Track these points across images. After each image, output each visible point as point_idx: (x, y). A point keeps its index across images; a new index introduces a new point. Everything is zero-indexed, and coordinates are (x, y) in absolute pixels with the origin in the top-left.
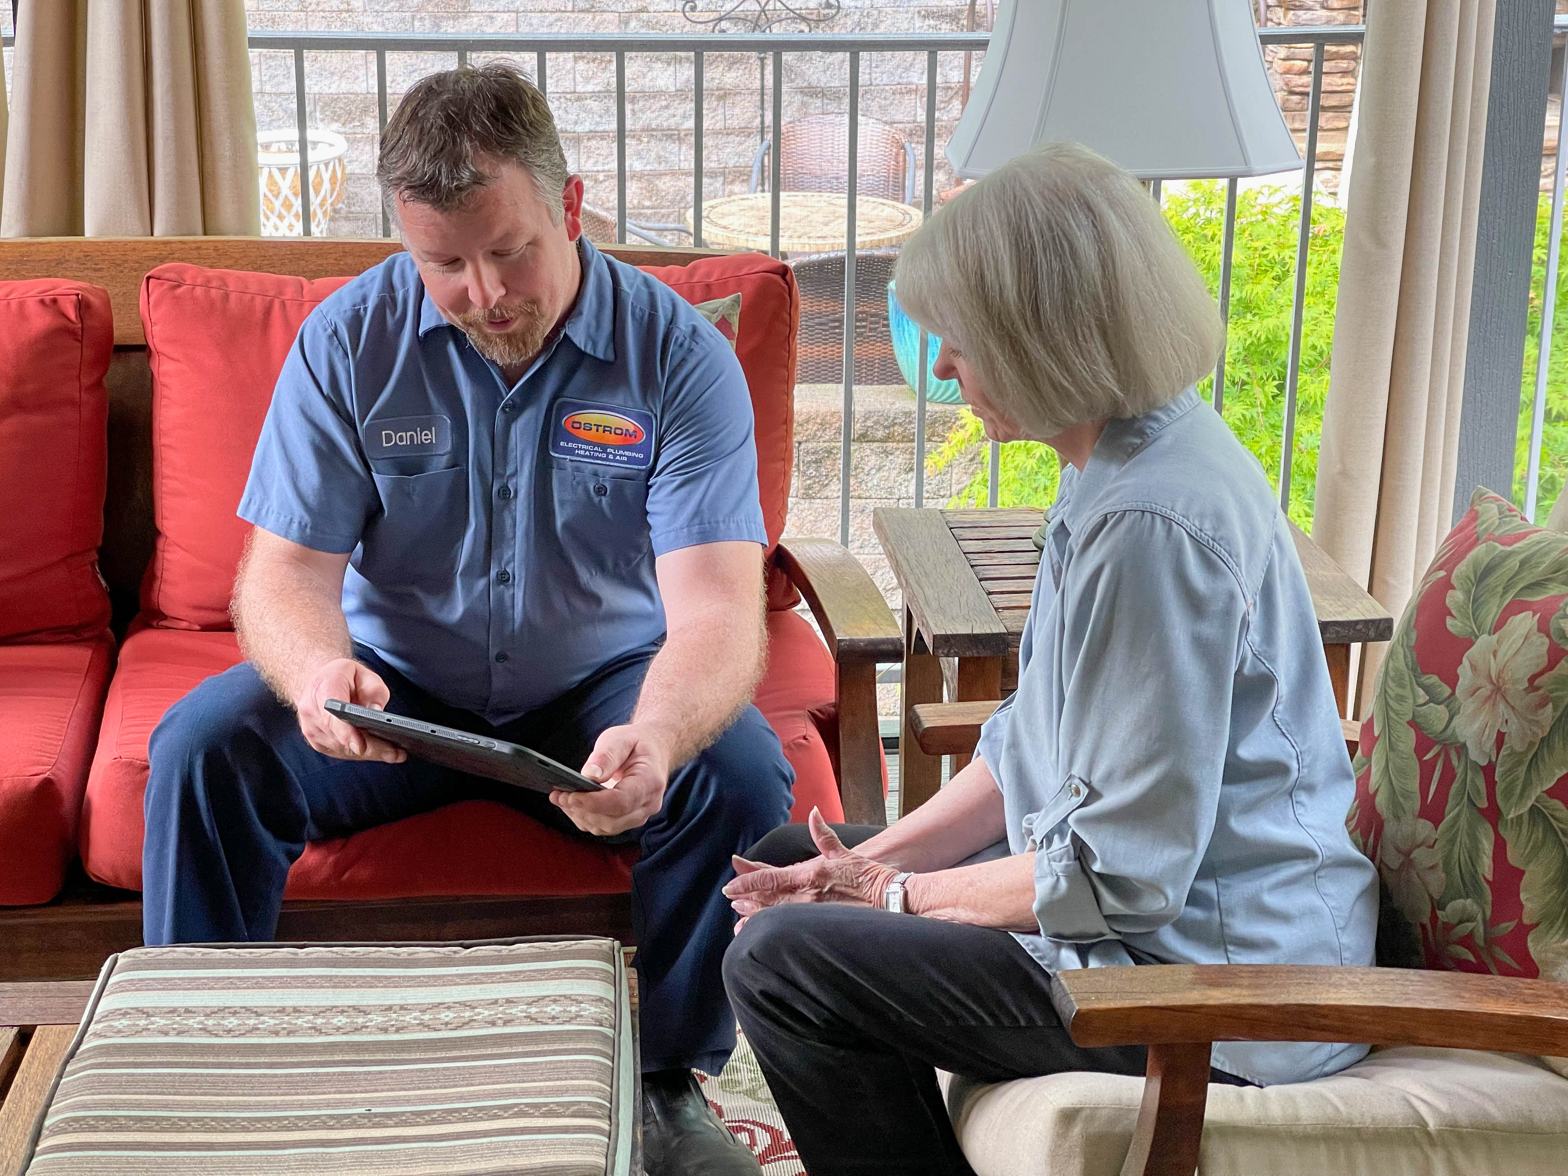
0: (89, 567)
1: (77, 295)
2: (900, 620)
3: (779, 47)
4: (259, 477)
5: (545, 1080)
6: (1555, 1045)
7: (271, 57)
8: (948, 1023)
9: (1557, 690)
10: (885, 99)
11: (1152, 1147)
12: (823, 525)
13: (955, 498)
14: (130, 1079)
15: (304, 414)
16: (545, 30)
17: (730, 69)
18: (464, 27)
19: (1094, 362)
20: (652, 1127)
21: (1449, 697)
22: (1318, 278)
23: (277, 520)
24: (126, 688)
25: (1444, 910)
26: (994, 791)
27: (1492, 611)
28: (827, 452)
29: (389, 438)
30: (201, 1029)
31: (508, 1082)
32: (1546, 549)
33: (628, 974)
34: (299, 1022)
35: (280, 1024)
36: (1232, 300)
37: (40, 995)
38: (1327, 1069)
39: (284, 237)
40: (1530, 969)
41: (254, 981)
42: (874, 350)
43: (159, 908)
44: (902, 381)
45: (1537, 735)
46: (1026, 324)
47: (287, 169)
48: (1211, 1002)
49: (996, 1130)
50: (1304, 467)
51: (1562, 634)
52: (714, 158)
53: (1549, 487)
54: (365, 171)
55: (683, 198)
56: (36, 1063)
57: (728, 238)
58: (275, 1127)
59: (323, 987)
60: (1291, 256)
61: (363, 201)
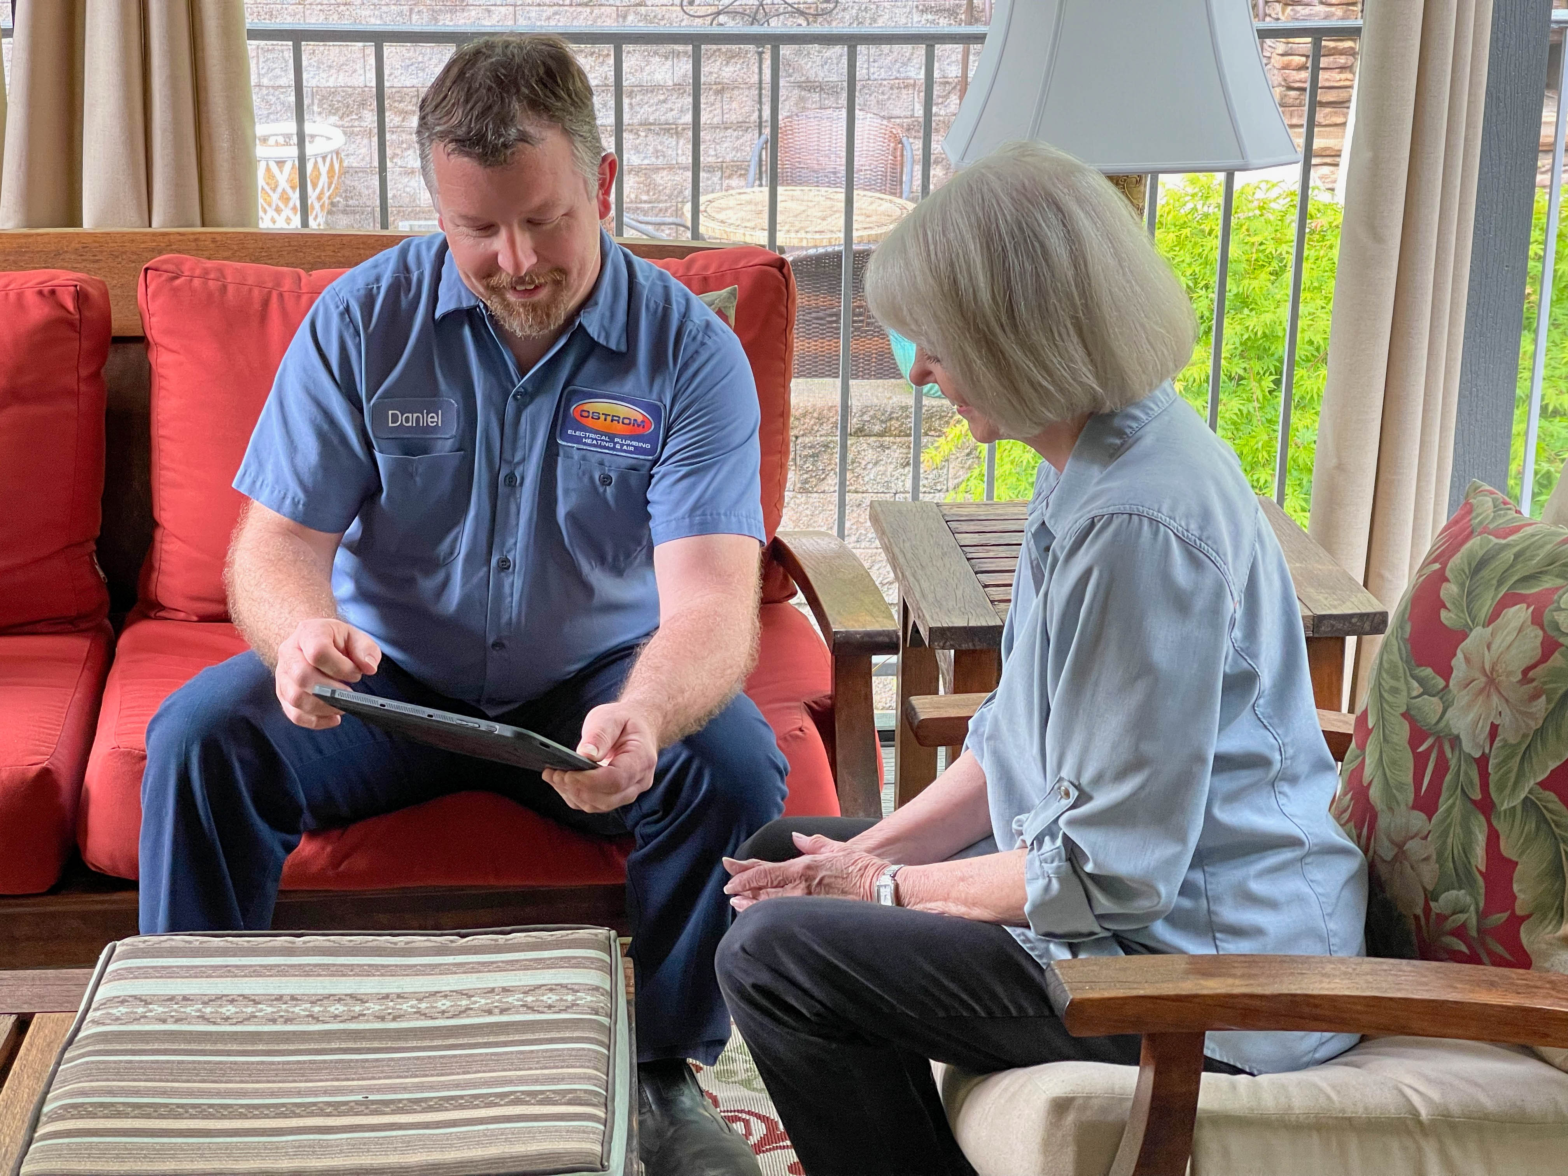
0: (87, 557)
1: (76, 286)
2: (896, 614)
3: (777, 40)
4: (256, 451)
5: (541, 1069)
6: (1546, 1035)
7: (269, 50)
8: (941, 1014)
9: (1551, 682)
10: (883, 93)
11: (1145, 1136)
12: (820, 519)
13: (952, 493)
14: (129, 1066)
15: (309, 394)
16: (543, 23)
17: (728, 63)
18: (462, 21)
19: (1072, 361)
20: (648, 1116)
21: (1443, 690)
22: (1315, 273)
23: (271, 493)
24: (123, 678)
25: (1436, 900)
27: (1486, 604)
28: (824, 446)
29: (395, 419)
30: (198, 1017)
31: (505, 1070)
32: (1540, 542)
33: (624, 964)
34: (297, 1010)
35: (278, 1012)
36: (1229, 295)
37: (38, 983)
38: (1318, 1055)
39: (285, 228)
40: (1522, 960)
41: (252, 969)
42: (871, 345)
43: (155, 898)
44: (900, 376)
45: (1531, 728)
46: (1002, 326)
47: (284, 162)
48: (1205, 992)
49: (990, 1120)
50: (1301, 462)
51: (1556, 627)
52: (712, 152)
53: (1545, 482)
54: (363, 164)
55: (681, 192)
56: (34, 1051)
57: (726, 232)
58: (273, 1114)
59: (320, 975)
60: (1288, 251)
61: (360, 194)
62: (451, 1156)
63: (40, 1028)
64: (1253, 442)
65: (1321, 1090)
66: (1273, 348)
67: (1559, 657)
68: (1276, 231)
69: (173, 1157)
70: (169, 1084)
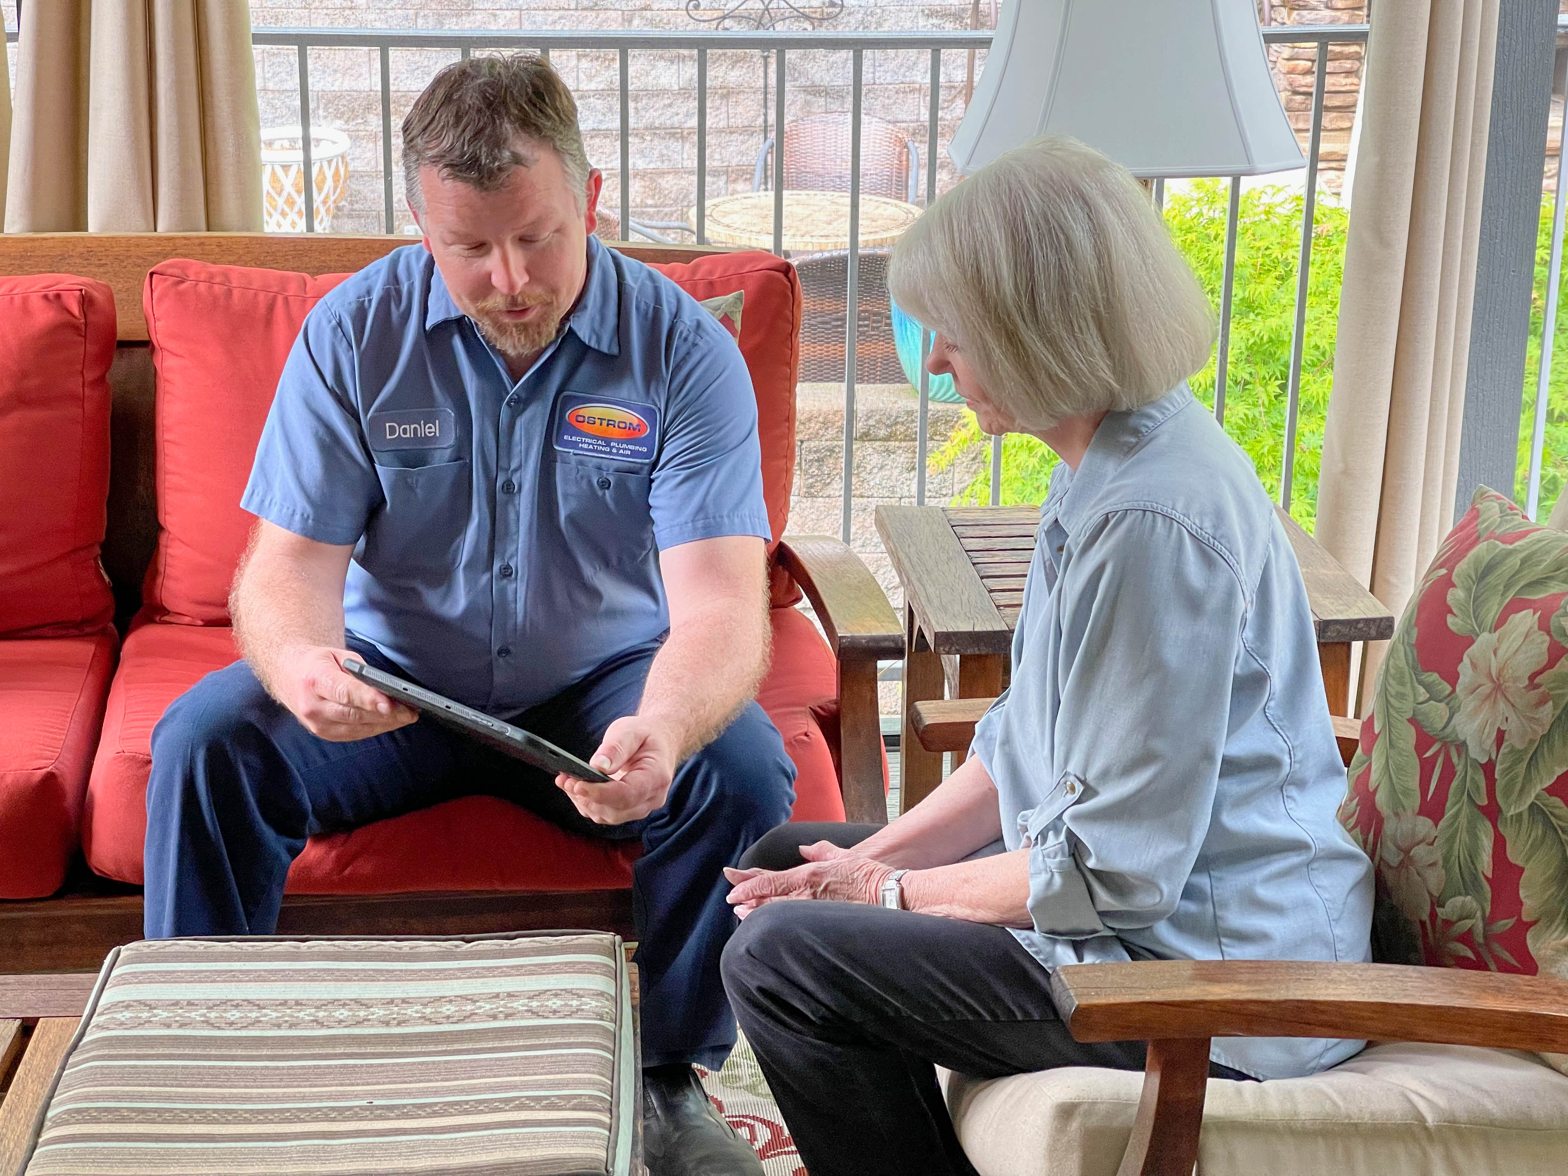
0: (92, 562)
1: (81, 290)
2: (901, 618)
3: (782, 45)
4: (262, 469)
5: (546, 1074)
6: (1552, 1041)
7: (274, 53)
8: (946, 1018)
9: (1558, 688)
10: (888, 98)
11: (1151, 1143)
12: (825, 523)
13: (957, 498)
14: (133, 1071)
15: (308, 406)
16: (550, 27)
17: (733, 67)
18: (468, 25)
19: (1090, 354)
20: (653, 1121)
21: (1449, 695)
22: (1321, 278)
23: (280, 511)
24: (127, 683)
25: (1443, 907)
27: (1493, 609)
28: (829, 450)
29: (393, 430)
30: (203, 1022)
31: (510, 1075)
32: (1547, 548)
33: (629, 969)
34: (301, 1014)
35: (283, 1016)
36: (1235, 300)
37: (42, 987)
38: (1323, 1061)
39: (289, 233)
40: (1528, 966)
41: (257, 974)
42: (877, 349)
43: (160, 903)
44: (904, 380)
45: (1538, 732)
46: (1023, 316)
47: (290, 166)
48: (1210, 998)
49: (994, 1125)
50: (1306, 467)
51: (1563, 632)
52: (717, 156)
53: (1551, 487)
54: (368, 169)
55: (686, 196)
56: (39, 1055)
57: (731, 236)
58: (277, 1120)
59: (325, 980)
60: (1295, 255)
61: (365, 199)
62: (456, 1161)
63: (45, 1032)
64: (1258, 447)
65: (1327, 1096)
66: (1278, 353)
68: (1282, 235)
69: (178, 1162)
70: (173, 1089)
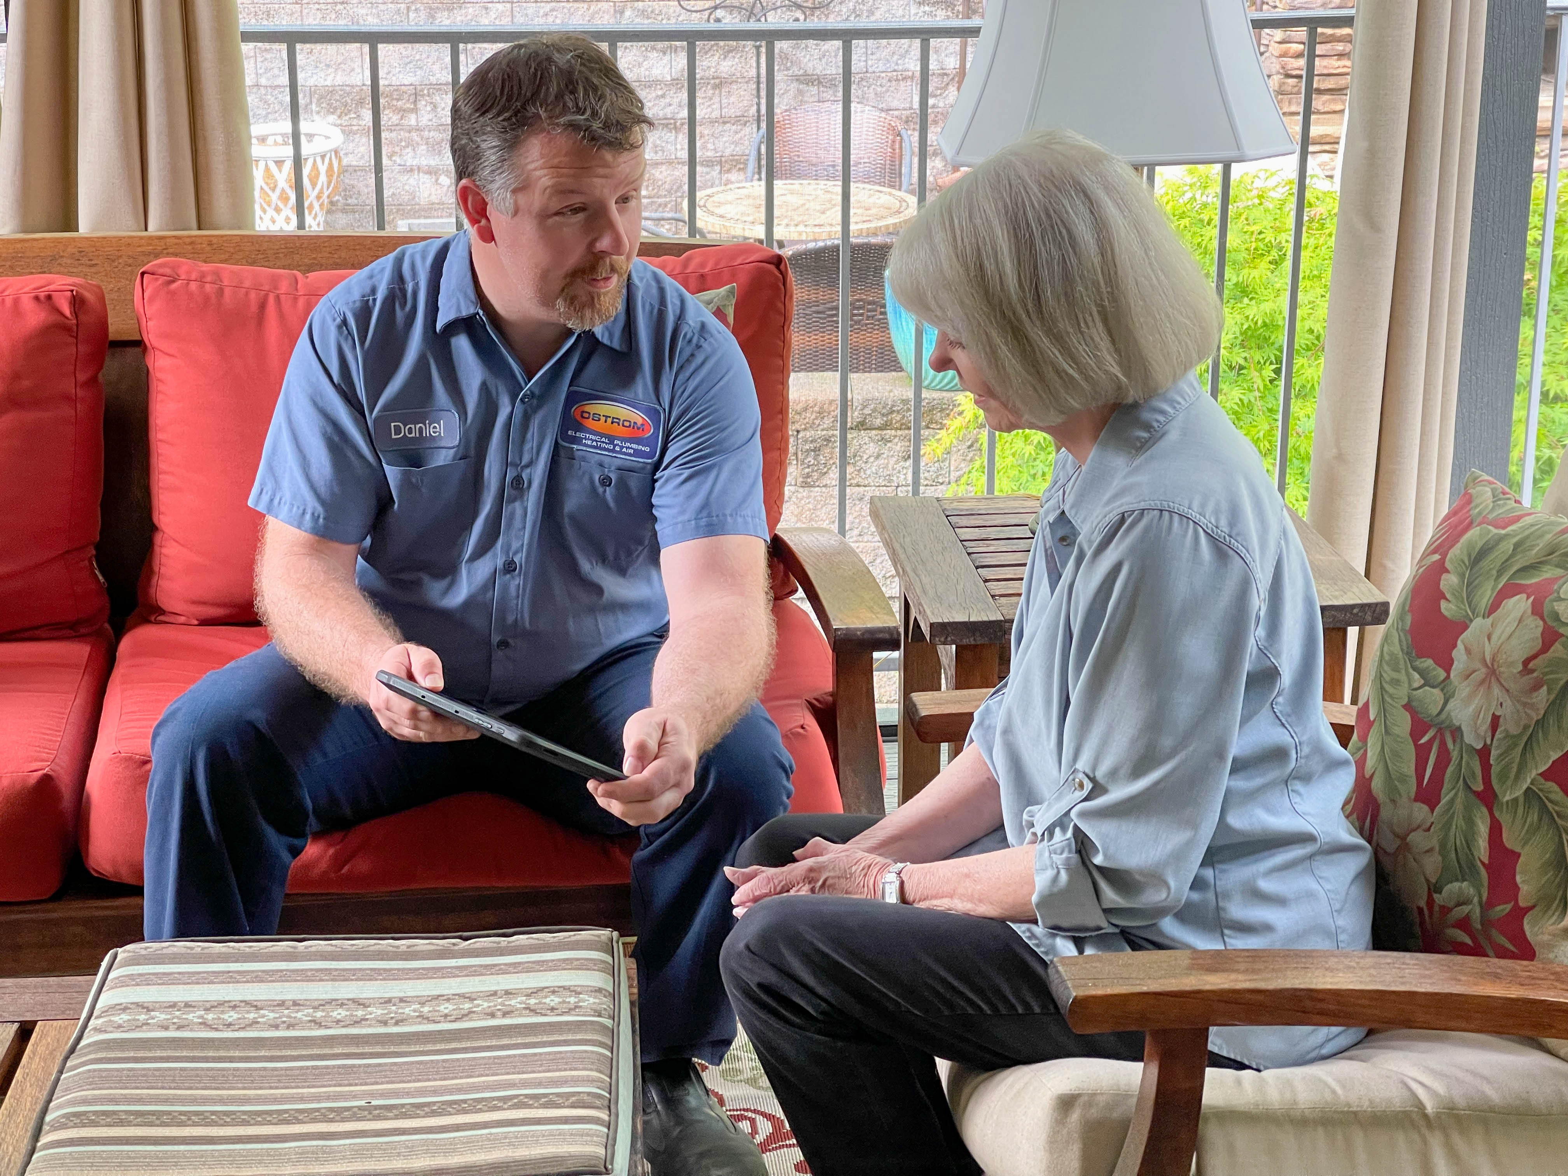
0: (86, 562)
4: (271, 468)
5: (544, 1071)
6: (1551, 1026)
7: (266, 50)
8: (946, 1012)
9: (1552, 672)
12: (822, 513)
14: (131, 1073)
15: (315, 404)
16: (542, 21)
17: (725, 57)
18: (459, 18)
19: (1096, 347)
20: (653, 1116)
22: (1314, 262)
23: (291, 510)
24: (123, 683)
25: (1440, 893)
26: (989, 779)
27: (1486, 595)
28: (826, 440)
29: (398, 430)
30: (201, 1023)
31: (508, 1074)
33: (626, 965)
34: (299, 1015)
35: (280, 1017)
36: (1228, 285)
37: (40, 990)
38: (1325, 1051)
39: (281, 230)
40: (1526, 952)
41: (254, 975)
42: (871, 338)
43: (160, 903)
44: (901, 369)
45: (1532, 719)
46: (1028, 312)
48: (1208, 987)
49: (995, 1117)
50: (1301, 450)
51: (1556, 617)
52: (709, 147)
53: (1547, 469)
54: (360, 163)
55: (678, 187)
56: (37, 1058)
57: (725, 227)
58: (275, 1121)
59: (322, 980)
60: (1287, 239)
61: (358, 193)
62: (455, 1160)
63: (43, 1035)
64: (1254, 431)
65: (1326, 1084)
66: (1273, 338)
67: (1561, 648)
68: (1275, 219)
69: (176, 1165)
70: (172, 1092)
